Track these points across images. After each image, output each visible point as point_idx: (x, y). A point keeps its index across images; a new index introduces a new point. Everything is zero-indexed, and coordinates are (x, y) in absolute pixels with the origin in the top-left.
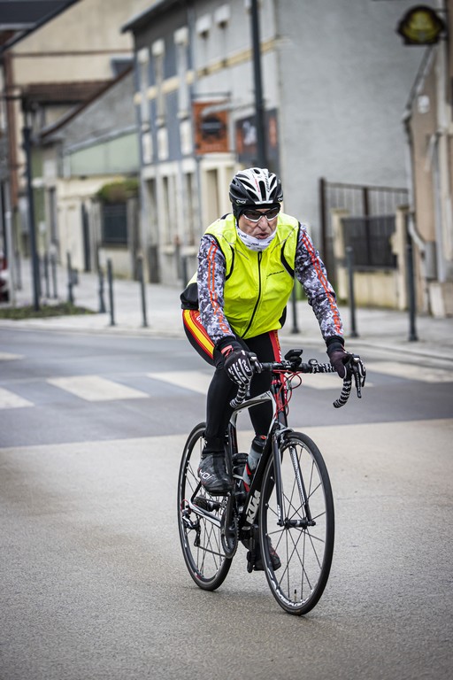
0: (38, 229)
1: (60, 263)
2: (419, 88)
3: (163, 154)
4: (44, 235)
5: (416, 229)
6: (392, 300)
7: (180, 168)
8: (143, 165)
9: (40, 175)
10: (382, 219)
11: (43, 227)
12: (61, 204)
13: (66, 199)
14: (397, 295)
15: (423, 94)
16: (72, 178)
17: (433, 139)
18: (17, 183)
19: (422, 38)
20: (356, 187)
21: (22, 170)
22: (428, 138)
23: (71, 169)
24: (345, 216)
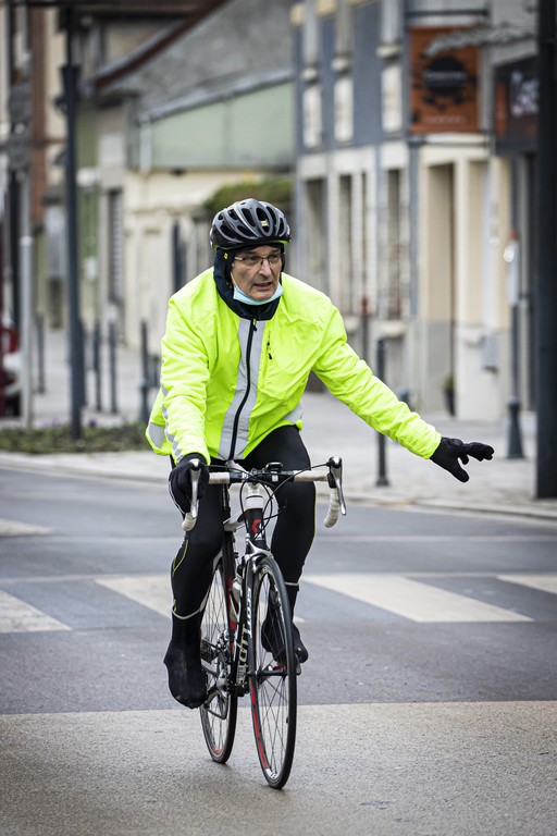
0: (83, 271)
1: (125, 343)
3: (344, 130)
4: (96, 283)
7: (378, 159)
8: (302, 149)
9: (92, 163)
11: (91, 267)
12: (131, 223)
13: (140, 213)
16: (155, 171)
18: (43, 177)
21: (53, 151)
23: (155, 152)
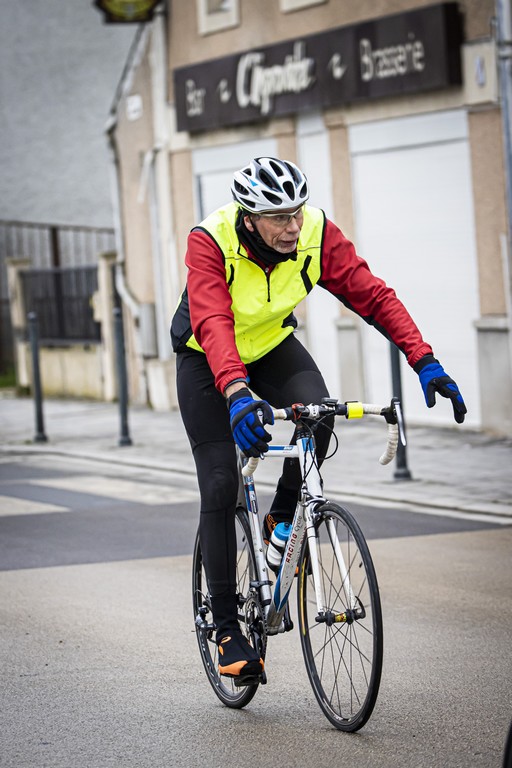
2: (127, 85)
5: (126, 285)
6: (94, 387)
10: (78, 272)
14: (103, 379)
15: (132, 93)
17: (148, 157)
19: (130, 13)
20: (42, 226)
22: (142, 155)
24: (26, 268)
